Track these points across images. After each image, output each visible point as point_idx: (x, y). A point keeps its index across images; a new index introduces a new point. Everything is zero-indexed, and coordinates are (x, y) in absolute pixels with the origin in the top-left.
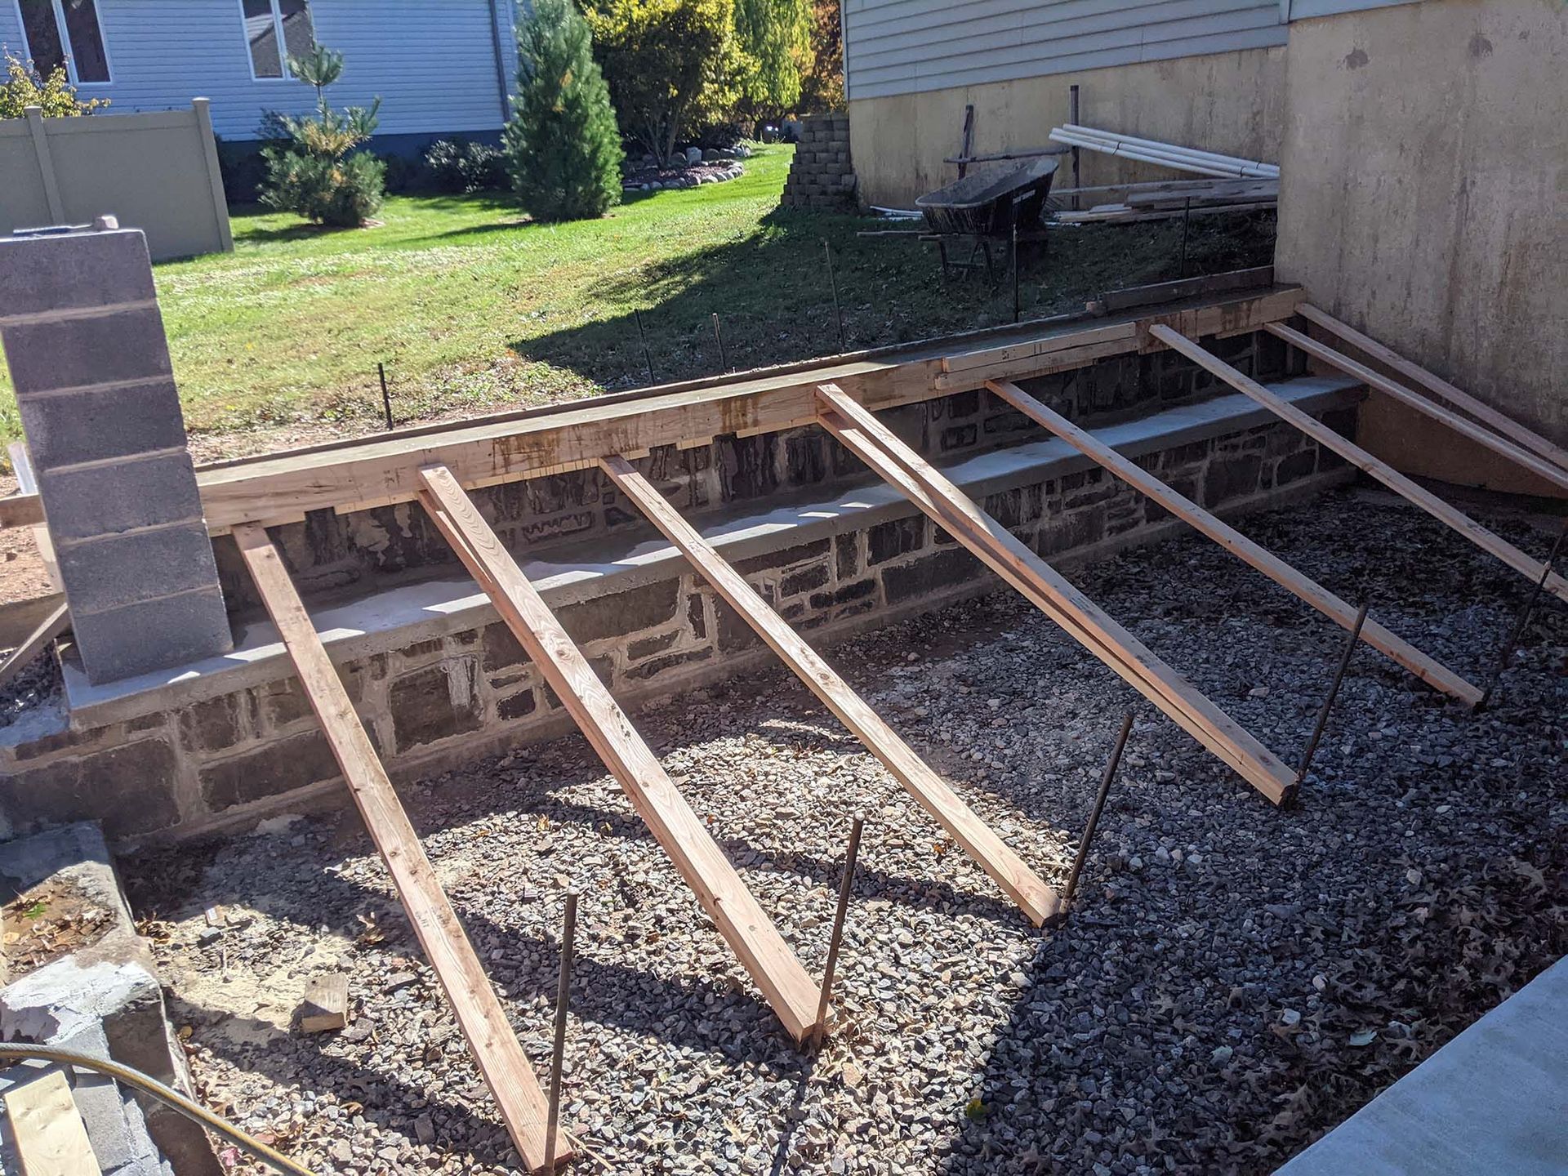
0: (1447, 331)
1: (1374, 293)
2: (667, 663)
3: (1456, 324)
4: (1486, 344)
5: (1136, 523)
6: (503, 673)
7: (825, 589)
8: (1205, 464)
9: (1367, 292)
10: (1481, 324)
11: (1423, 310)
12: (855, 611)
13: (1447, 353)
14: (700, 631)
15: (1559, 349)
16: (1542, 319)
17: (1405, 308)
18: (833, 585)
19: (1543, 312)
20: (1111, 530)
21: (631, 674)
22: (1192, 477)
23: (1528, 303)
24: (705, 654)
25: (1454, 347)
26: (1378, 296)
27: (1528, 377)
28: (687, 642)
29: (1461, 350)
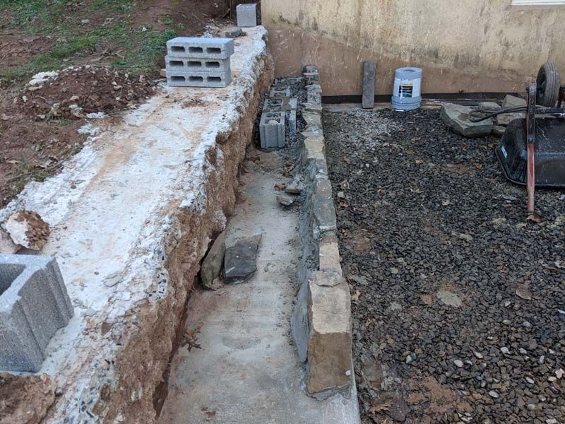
0: (359, 23)
1: (320, 6)
3: (363, 19)
4: (377, 27)
9: (317, 6)
10: (375, 18)
11: (346, 13)
13: (359, 35)
15: (410, 26)
16: (402, 13)
17: (337, 13)
19: (403, 9)
23: (396, 6)
25: (362, 31)
26: (323, 7)
27: (397, 41)
29: (366, 32)
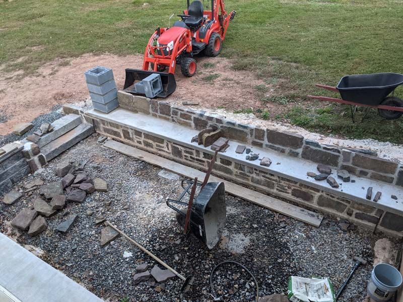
2: (163, 150)
5: (288, 193)
6: (137, 137)
7: (193, 156)
8: (318, 194)
12: (200, 164)
14: (168, 149)
18: (194, 156)
20: (277, 190)
21: (157, 149)
22: (313, 195)
24: (169, 153)
28: (166, 149)
